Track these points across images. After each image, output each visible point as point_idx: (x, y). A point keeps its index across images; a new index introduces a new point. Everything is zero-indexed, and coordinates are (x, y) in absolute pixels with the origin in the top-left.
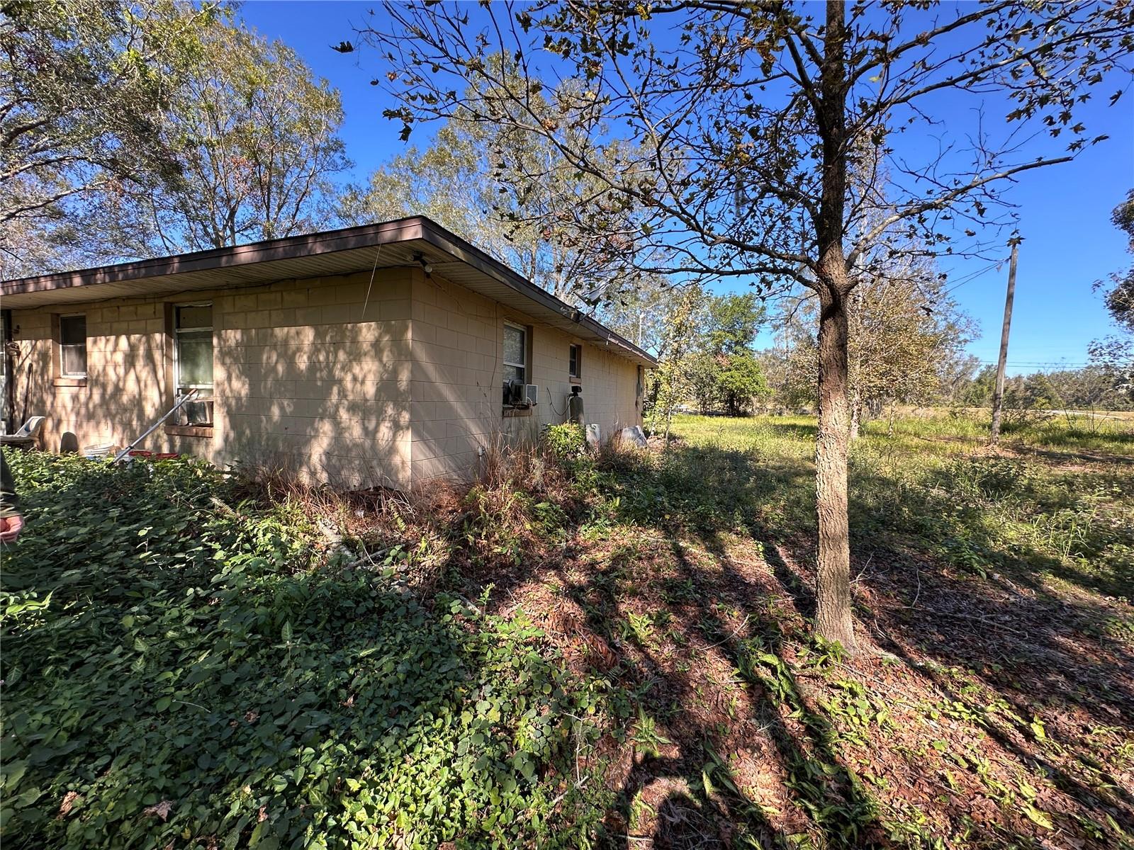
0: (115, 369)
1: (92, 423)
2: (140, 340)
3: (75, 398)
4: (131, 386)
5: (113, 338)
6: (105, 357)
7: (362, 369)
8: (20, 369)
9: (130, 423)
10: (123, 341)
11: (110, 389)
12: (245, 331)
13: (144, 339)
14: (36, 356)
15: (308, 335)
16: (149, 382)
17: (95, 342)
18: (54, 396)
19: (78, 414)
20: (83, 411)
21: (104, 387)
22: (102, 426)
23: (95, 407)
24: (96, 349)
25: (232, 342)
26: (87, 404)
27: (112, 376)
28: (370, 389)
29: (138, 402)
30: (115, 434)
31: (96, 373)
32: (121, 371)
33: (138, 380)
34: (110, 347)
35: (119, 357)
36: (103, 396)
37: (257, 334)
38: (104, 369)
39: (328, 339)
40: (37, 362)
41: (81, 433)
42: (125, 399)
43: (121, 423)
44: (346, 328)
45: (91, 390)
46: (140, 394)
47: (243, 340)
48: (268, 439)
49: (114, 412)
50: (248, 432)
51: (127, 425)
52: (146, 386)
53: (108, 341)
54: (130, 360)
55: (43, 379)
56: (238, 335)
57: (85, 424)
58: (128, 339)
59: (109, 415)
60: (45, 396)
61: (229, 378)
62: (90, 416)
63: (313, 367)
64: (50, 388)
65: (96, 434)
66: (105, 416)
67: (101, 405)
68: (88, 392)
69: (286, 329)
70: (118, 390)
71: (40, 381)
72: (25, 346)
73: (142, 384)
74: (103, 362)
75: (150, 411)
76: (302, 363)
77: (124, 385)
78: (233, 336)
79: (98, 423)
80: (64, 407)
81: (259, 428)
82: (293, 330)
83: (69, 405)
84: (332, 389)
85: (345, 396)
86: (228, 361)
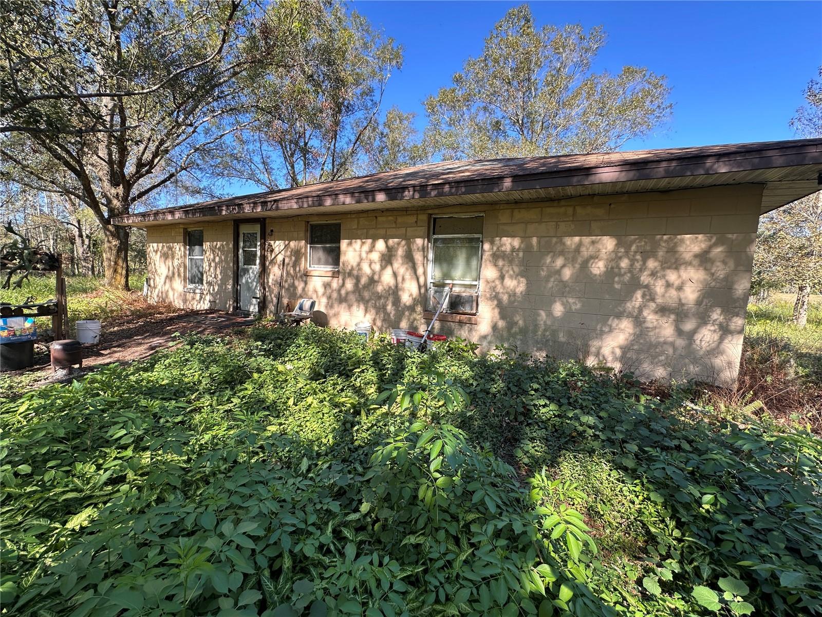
0: (370, 265)
1: (344, 305)
2: (399, 244)
3: (327, 286)
4: (387, 278)
5: (369, 241)
6: (360, 255)
7: (679, 276)
8: (273, 262)
9: (384, 307)
10: (381, 245)
11: (364, 281)
12: (525, 238)
13: (403, 243)
14: (289, 253)
15: (608, 244)
16: (408, 276)
17: (350, 244)
18: (306, 283)
19: (329, 298)
20: (335, 295)
21: (358, 279)
22: (355, 308)
23: (347, 293)
24: (351, 249)
25: (507, 248)
26: (339, 290)
27: (366, 269)
28: (690, 295)
29: (395, 292)
30: (368, 315)
31: (350, 267)
32: (377, 267)
33: (395, 275)
34: (366, 247)
35: (375, 256)
36: (356, 285)
37: (539, 242)
38: (359, 265)
39: (634, 248)
40: (290, 257)
41: (331, 312)
42: (380, 288)
43: (375, 307)
44: (661, 239)
45: (344, 281)
46: (397, 286)
47: (520, 247)
48: (545, 330)
49: (367, 298)
50: (521, 323)
51: (380, 310)
52: (403, 279)
53: (363, 243)
54: (387, 259)
55: (295, 270)
56: (516, 242)
57: (336, 306)
58: (386, 243)
59: (361, 299)
60: (296, 283)
61: (502, 278)
62: (342, 300)
63: (612, 272)
64: (301, 277)
65: (348, 313)
66: (358, 301)
67: (354, 292)
68: (341, 281)
69: (577, 239)
70: (372, 281)
71: (292, 272)
72: (278, 245)
73: (400, 279)
74: (357, 260)
75: (406, 299)
76: (598, 268)
77: (380, 277)
78: (509, 243)
79: (350, 306)
80: (316, 291)
81: (536, 320)
82: (587, 240)
83: (321, 290)
84: (634, 292)
85: (653, 299)
86: (500, 263)
